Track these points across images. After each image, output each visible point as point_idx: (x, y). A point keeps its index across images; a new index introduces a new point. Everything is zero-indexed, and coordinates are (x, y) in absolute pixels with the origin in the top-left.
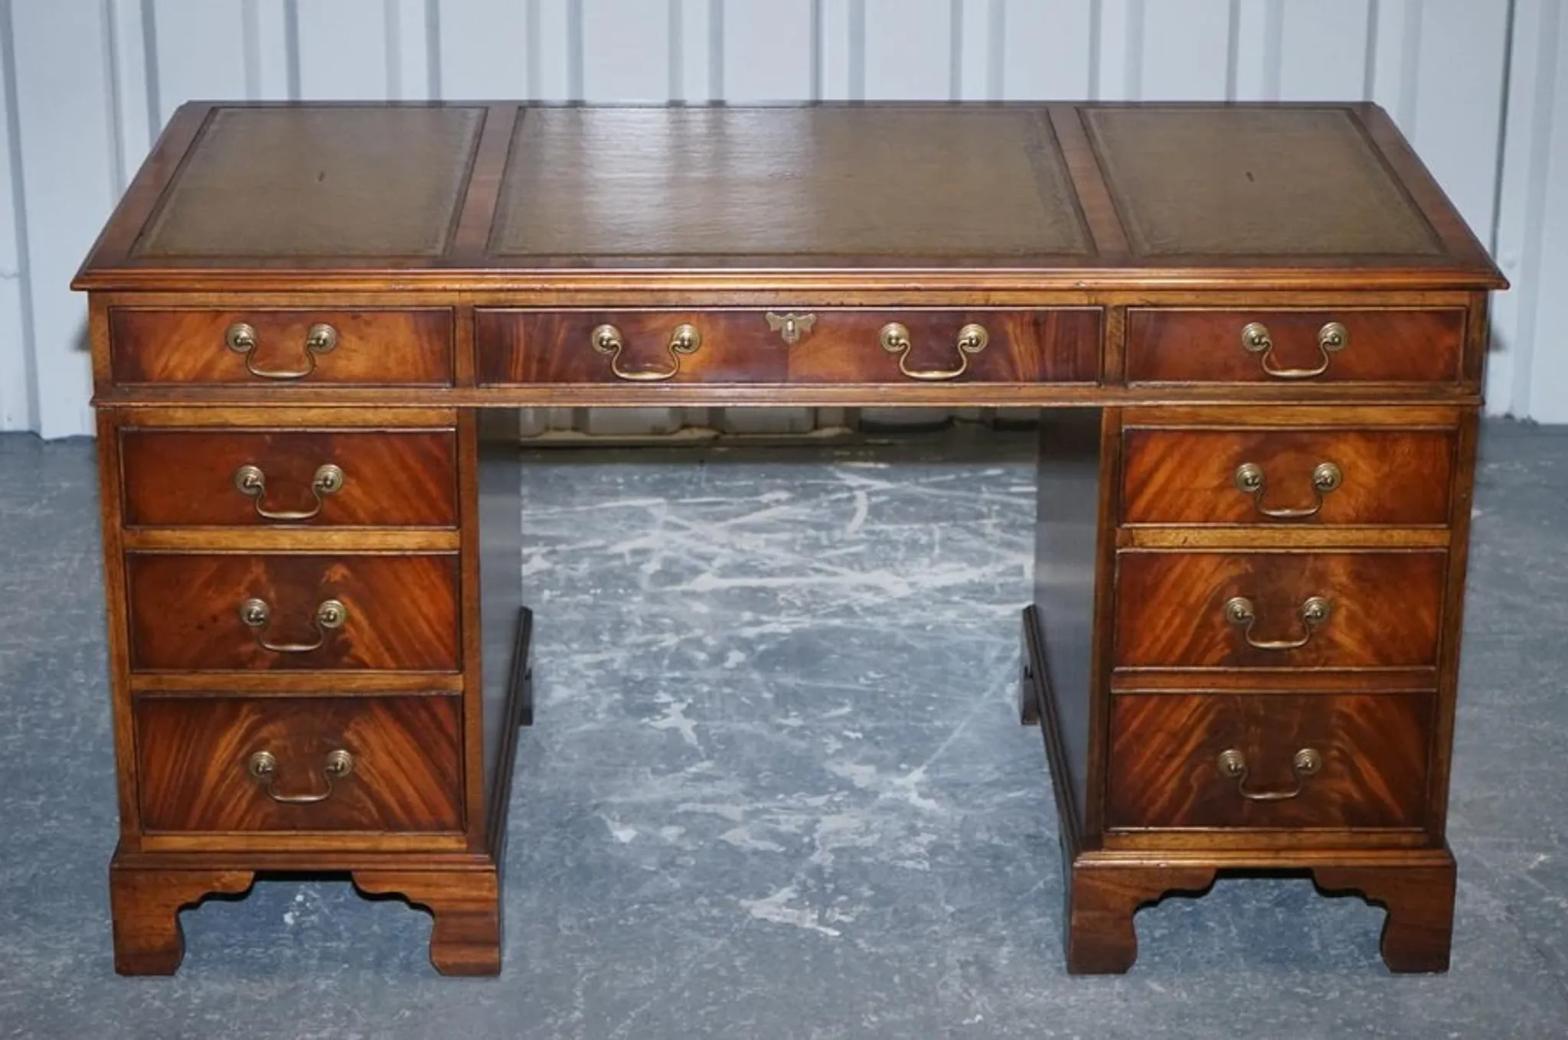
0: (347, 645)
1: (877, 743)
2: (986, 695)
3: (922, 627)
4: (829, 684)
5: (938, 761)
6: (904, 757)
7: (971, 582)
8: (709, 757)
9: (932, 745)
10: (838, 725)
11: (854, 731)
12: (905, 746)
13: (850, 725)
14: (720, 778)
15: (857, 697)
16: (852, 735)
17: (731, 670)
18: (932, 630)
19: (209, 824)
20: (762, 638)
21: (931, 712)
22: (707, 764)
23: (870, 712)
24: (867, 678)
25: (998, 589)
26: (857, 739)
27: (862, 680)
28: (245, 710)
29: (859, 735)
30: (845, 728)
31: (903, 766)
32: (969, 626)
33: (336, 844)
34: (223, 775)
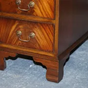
0: (34, 11)
19: (10, 43)
28: (17, 21)
33: (31, 51)
34: (12, 34)
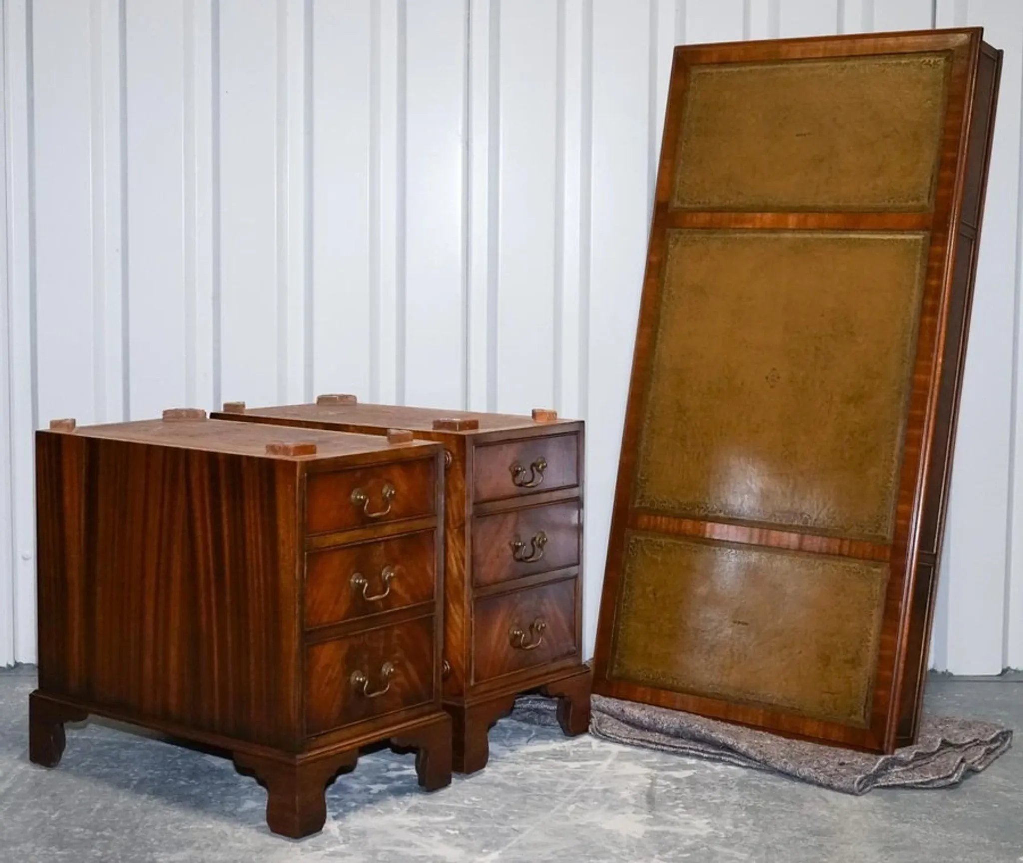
1: (469, 837)
2: (552, 811)
3: (515, 773)
4: (443, 803)
5: (510, 848)
6: (486, 845)
7: (554, 750)
8: (345, 842)
9: (509, 838)
10: (444, 826)
11: (454, 829)
12: (488, 839)
13: (451, 826)
14: (350, 855)
15: (460, 811)
16: (452, 832)
17: (374, 794)
18: (521, 775)
20: (400, 778)
21: (511, 820)
22: (343, 846)
23: (467, 820)
24: (470, 800)
25: (572, 754)
26: (455, 834)
27: (466, 802)
29: (457, 832)
30: (448, 828)
31: (484, 851)
32: (548, 773)
